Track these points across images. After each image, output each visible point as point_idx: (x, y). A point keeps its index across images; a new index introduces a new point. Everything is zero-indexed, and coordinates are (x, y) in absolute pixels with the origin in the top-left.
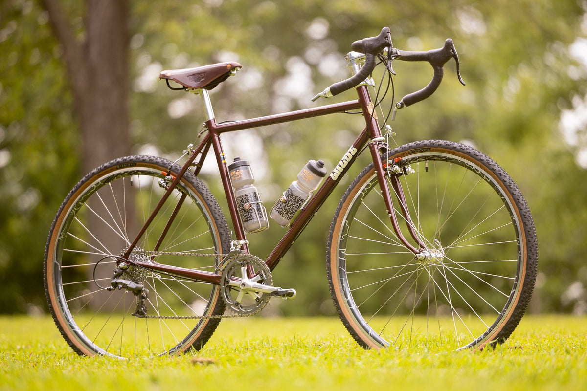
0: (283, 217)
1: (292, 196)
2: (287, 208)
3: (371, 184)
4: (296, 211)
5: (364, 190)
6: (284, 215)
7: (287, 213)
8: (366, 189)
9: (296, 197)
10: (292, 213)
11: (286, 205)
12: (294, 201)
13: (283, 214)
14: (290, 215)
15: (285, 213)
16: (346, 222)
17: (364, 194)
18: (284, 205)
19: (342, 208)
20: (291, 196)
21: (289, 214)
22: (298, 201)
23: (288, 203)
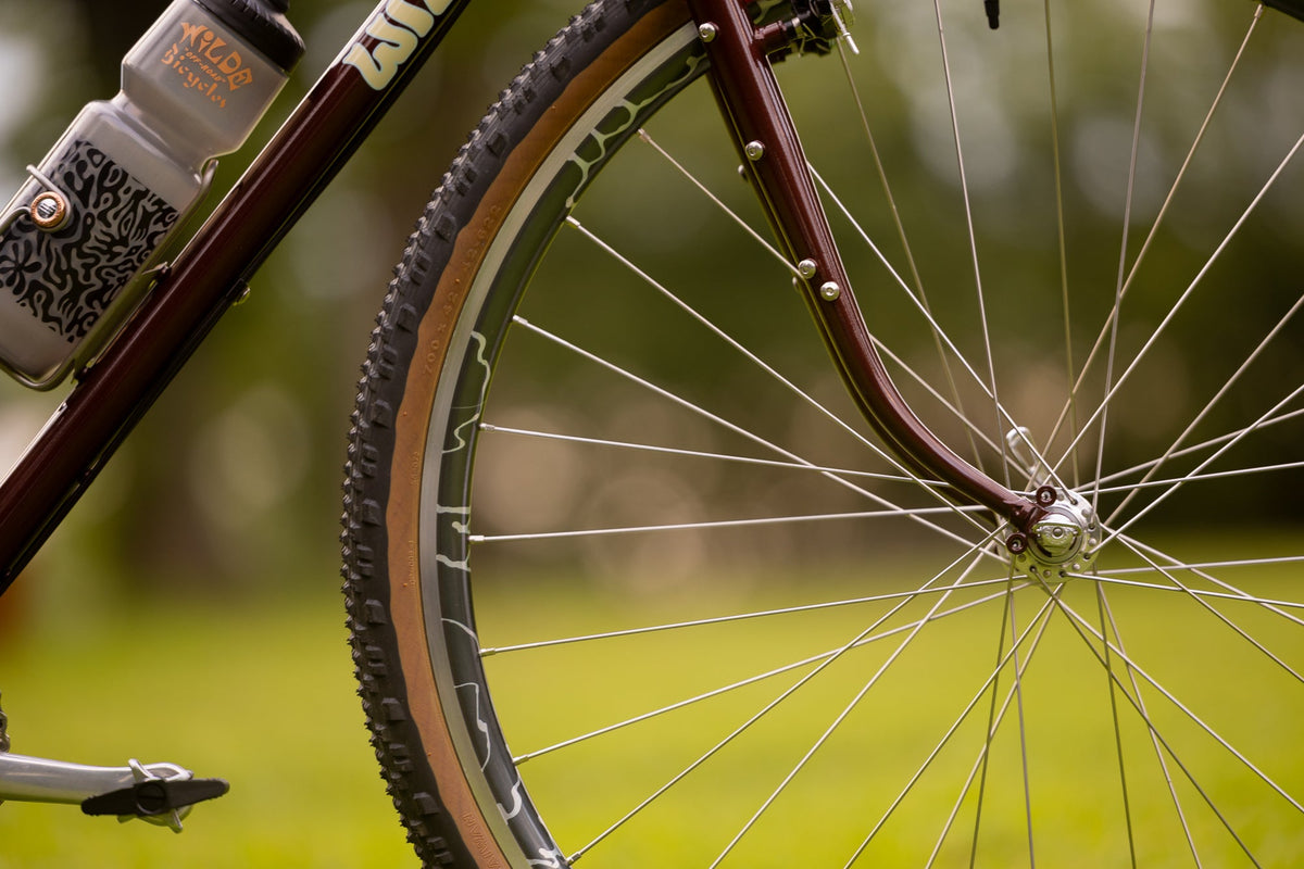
0: (46, 318)
1: (114, 190)
2: (76, 263)
3: (633, 109)
4: (122, 282)
5: (587, 148)
6: (54, 310)
7: (73, 296)
8: (601, 138)
9: (140, 195)
10: (98, 295)
11: (67, 250)
12: (125, 223)
13: (46, 306)
14: (87, 310)
15: (58, 294)
16: (473, 344)
17: (584, 165)
18: (57, 245)
19: (453, 260)
20: (102, 190)
21: (82, 302)
22: (147, 216)
23: (86, 237)
